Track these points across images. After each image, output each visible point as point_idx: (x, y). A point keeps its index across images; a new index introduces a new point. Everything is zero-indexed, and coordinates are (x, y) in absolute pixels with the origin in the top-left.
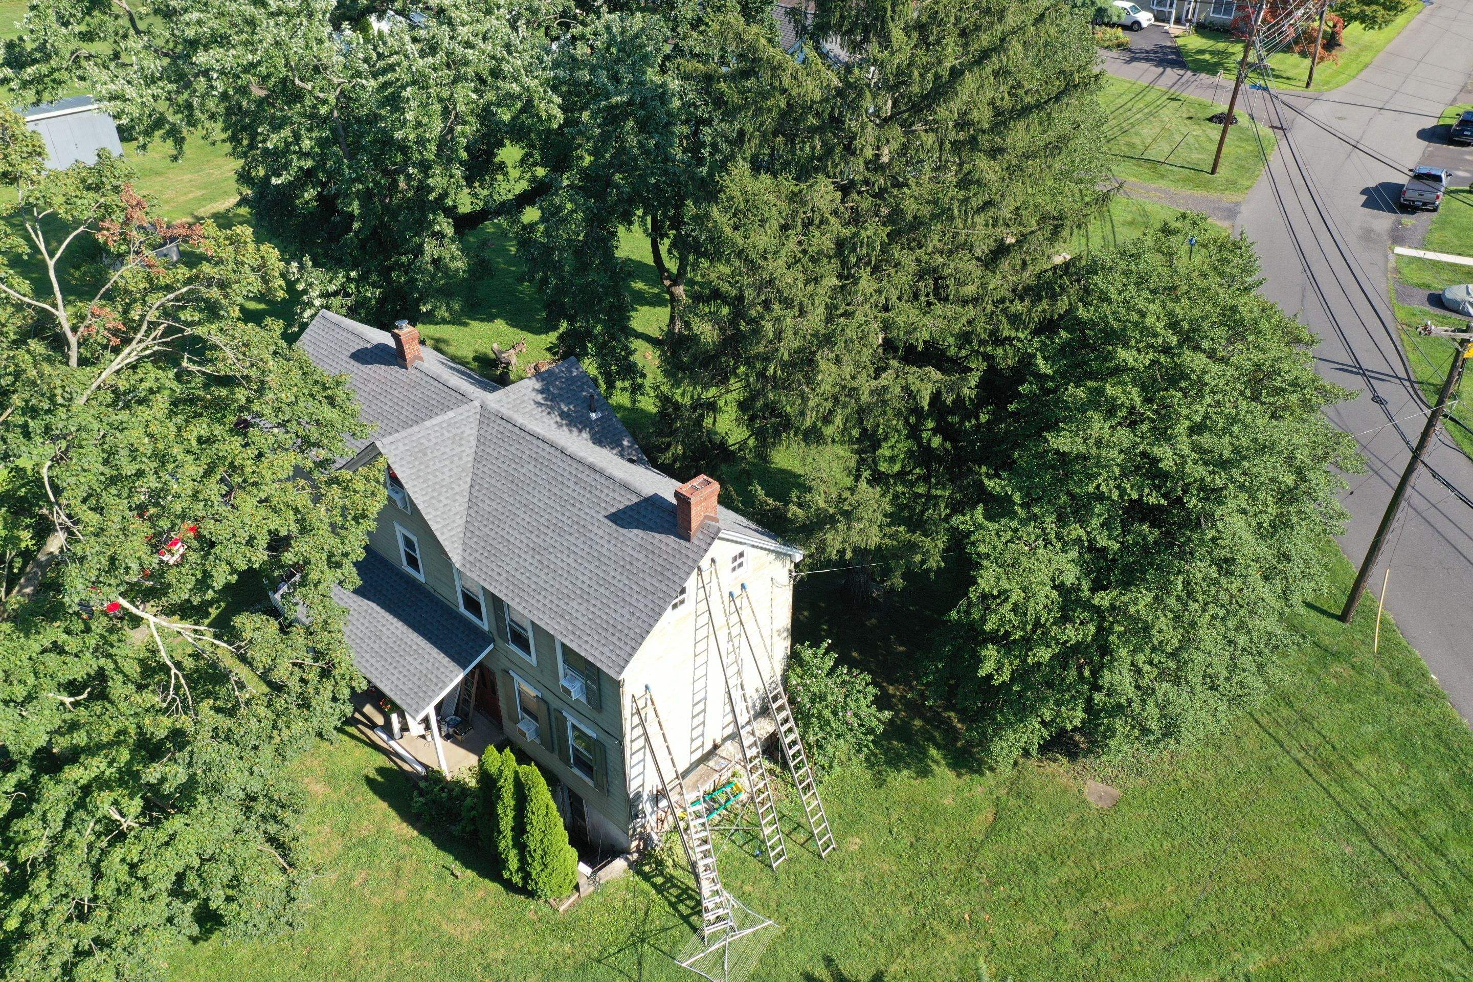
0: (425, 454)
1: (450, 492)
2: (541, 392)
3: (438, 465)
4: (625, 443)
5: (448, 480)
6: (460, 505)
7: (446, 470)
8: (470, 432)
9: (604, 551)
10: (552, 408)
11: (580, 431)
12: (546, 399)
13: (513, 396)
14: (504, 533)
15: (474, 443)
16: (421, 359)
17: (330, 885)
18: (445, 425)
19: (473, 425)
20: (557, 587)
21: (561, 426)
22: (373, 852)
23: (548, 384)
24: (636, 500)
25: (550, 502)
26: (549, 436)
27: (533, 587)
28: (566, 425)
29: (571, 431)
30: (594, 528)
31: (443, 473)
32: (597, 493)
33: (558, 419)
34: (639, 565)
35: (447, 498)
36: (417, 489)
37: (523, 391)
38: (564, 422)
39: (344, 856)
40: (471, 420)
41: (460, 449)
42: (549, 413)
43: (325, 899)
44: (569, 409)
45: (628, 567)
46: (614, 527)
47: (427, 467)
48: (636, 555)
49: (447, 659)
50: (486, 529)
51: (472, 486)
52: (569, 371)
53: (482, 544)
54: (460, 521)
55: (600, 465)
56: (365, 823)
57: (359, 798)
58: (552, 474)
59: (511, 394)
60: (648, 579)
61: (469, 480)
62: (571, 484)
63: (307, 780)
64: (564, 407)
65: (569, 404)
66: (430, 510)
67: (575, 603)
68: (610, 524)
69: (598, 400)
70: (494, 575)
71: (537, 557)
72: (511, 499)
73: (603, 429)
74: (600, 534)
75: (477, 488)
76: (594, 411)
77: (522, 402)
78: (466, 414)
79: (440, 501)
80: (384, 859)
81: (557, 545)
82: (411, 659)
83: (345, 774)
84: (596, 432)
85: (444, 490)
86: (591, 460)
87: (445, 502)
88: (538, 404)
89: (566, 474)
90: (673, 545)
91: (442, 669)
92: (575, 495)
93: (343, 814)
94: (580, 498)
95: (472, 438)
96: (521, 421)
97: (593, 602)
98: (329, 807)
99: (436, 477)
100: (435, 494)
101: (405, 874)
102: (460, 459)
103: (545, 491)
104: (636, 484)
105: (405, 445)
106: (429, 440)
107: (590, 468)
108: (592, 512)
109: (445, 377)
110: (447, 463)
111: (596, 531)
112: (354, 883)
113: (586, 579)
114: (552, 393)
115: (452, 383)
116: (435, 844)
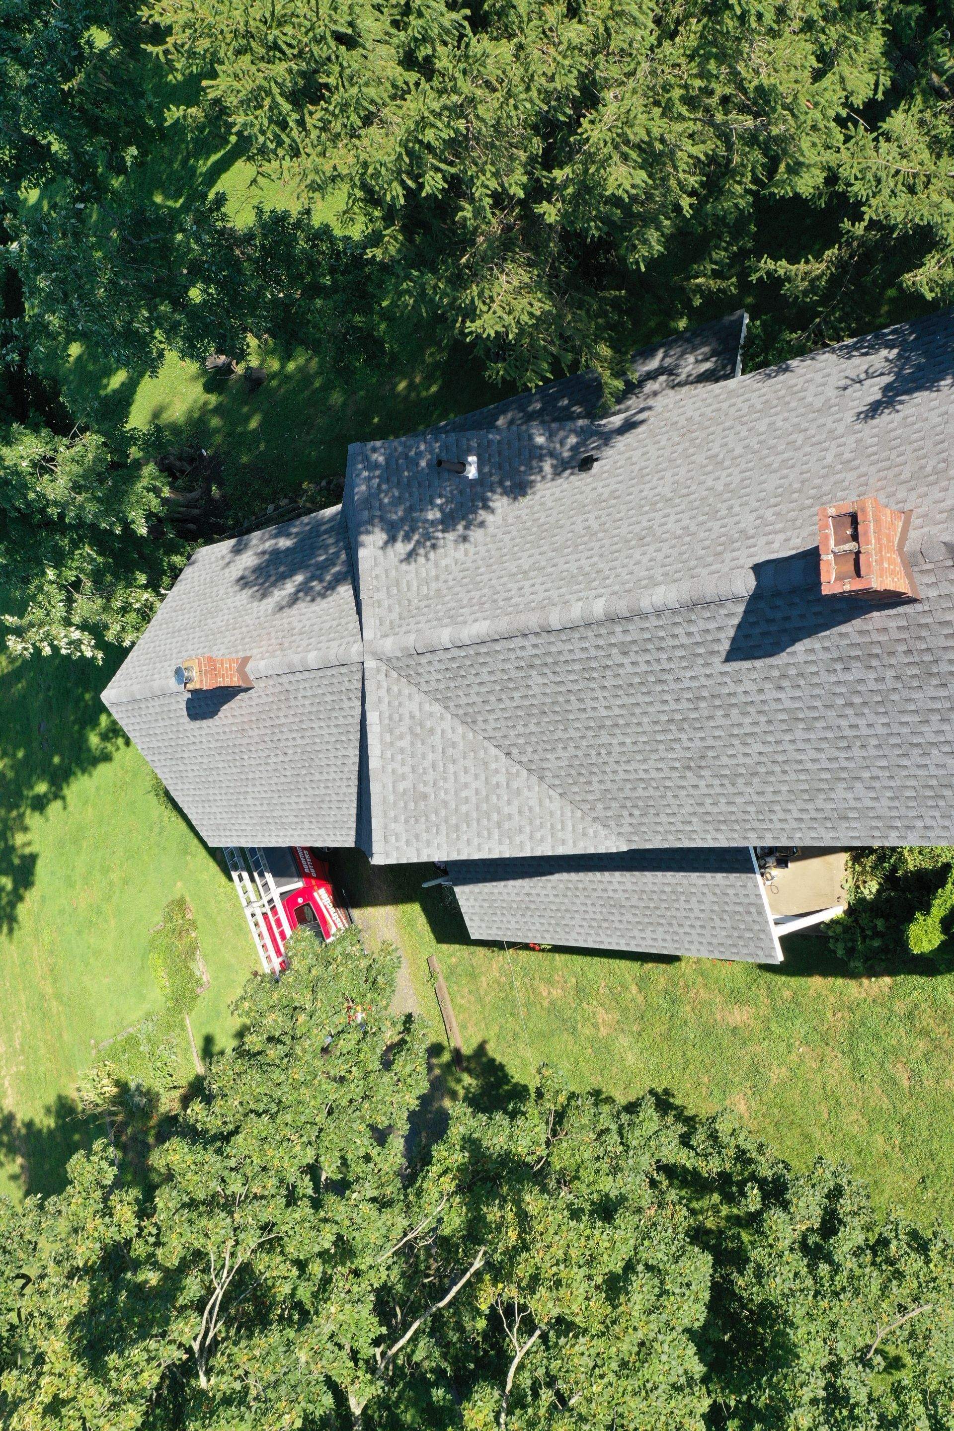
0: (425, 797)
1: (502, 791)
2: (392, 539)
3: (450, 785)
4: (540, 440)
5: (480, 784)
6: (532, 790)
7: (463, 778)
8: (414, 702)
9: (788, 704)
10: (427, 537)
11: (487, 507)
12: (407, 538)
13: (381, 595)
14: (622, 775)
15: (437, 708)
16: (246, 660)
17: (886, 1104)
18: (388, 738)
19: (406, 692)
20: (785, 788)
21: (465, 539)
22: (877, 1037)
23: (382, 519)
24: (740, 609)
25: (626, 700)
26: (503, 625)
27: (751, 809)
28: (467, 527)
29: (482, 525)
30: (733, 688)
31: (466, 786)
32: (670, 642)
33: (451, 536)
34: (872, 685)
35: (509, 802)
36: (476, 841)
37: (379, 571)
38: (460, 527)
39: (856, 1064)
40: (395, 689)
41: (438, 736)
42: (434, 547)
43: (903, 1122)
44: (441, 508)
45: (857, 700)
46: (758, 663)
47: (446, 804)
48: (848, 677)
49: (719, 876)
50: (596, 786)
51: (508, 754)
52: (372, 466)
53: (614, 804)
54: (555, 804)
55: (622, 607)
56: (829, 1014)
57: (786, 994)
58: (577, 666)
59: (376, 596)
60: (916, 695)
61: (494, 751)
62: (619, 659)
63: (718, 1017)
64: (433, 515)
65: (432, 503)
66: (518, 840)
67: (840, 792)
68: (747, 664)
69: (446, 447)
70: (681, 827)
71: (705, 773)
72: (572, 733)
73: (500, 467)
74: (751, 687)
75: (515, 751)
76: (463, 465)
77: (398, 583)
78: (383, 692)
79: (510, 817)
80: (898, 1035)
81: (710, 742)
82: (682, 904)
83: (741, 980)
84: (501, 483)
85: (494, 799)
86: (599, 608)
87: (514, 809)
88: (411, 555)
89: (593, 652)
90: (892, 624)
91: (731, 892)
92: (644, 668)
93: (798, 1022)
94: (656, 667)
95: (427, 707)
96: (445, 636)
97: (866, 774)
98: (774, 1026)
99: (467, 800)
100: (495, 817)
101: (938, 1031)
102: (454, 745)
103: (599, 693)
104: (710, 588)
105: (396, 819)
106: (404, 777)
107: (612, 621)
108: (699, 670)
109: (296, 659)
110: (451, 768)
111: (740, 689)
112: (906, 1083)
113: (813, 754)
114: (402, 520)
115: (313, 659)
116: (921, 974)
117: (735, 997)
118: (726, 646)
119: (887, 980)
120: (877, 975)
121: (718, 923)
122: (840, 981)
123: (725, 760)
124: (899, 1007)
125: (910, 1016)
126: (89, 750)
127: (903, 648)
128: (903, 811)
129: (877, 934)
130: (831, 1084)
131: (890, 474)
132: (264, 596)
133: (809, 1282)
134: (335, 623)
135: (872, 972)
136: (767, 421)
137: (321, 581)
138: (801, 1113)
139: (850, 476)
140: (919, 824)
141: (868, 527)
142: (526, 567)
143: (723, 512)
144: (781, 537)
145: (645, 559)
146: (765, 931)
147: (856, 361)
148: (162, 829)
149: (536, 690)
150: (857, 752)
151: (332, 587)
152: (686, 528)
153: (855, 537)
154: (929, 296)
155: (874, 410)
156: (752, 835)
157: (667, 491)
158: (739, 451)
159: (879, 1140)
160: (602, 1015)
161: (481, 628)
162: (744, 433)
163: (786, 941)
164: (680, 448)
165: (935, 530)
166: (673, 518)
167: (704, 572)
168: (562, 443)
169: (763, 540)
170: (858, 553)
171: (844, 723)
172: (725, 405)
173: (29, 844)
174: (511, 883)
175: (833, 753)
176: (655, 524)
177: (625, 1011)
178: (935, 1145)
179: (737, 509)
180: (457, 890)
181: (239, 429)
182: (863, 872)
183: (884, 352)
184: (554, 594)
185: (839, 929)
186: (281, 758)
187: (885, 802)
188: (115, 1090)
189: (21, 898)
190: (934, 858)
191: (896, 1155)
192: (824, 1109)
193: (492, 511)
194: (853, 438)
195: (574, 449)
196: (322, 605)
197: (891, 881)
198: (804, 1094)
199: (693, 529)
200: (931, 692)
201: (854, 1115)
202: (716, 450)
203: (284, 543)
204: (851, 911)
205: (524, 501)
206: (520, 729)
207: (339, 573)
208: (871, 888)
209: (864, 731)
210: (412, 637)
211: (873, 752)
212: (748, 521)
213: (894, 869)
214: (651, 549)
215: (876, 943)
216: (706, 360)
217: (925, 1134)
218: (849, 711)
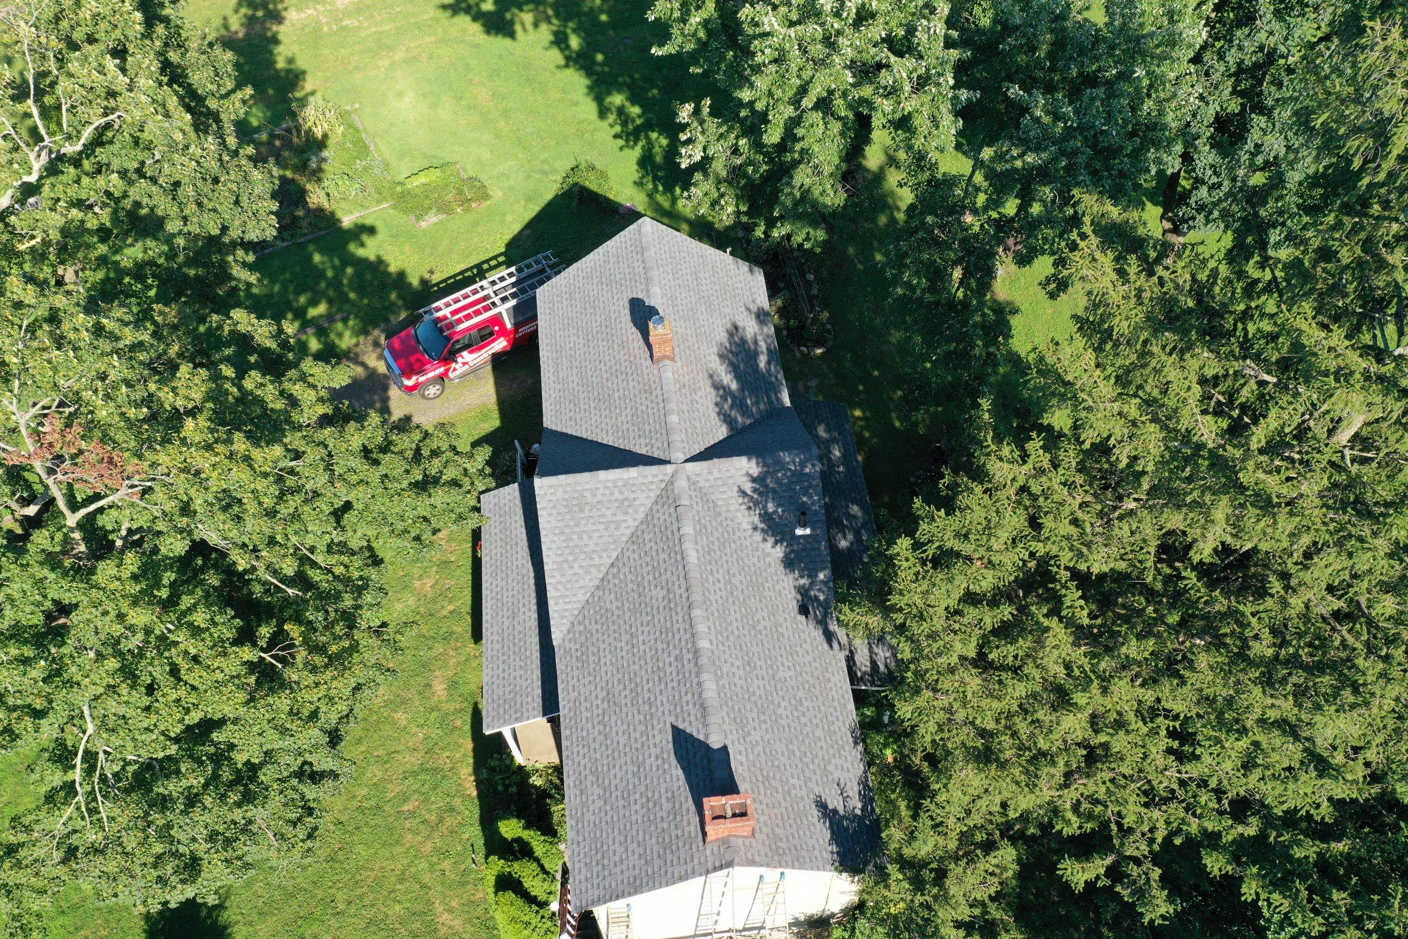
0: (582, 510)
1: (588, 562)
2: (754, 480)
3: (590, 527)
4: (821, 576)
5: (592, 547)
6: (590, 581)
7: (595, 535)
8: (645, 500)
10: (756, 503)
11: (776, 543)
12: (755, 490)
13: (716, 473)
14: (602, 646)
15: (641, 515)
16: (672, 359)
17: (390, 795)
18: (620, 483)
19: (652, 494)
20: (598, 756)
21: (755, 529)
22: (435, 787)
23: (767, 472)
24: (702, 738)
25: (649, 655)
26: (694, 574)
27: (584, 733)
28: (763, 530)
29: (765, 540)
30: (657, 728)
31: (590, 538)
32: (683, 690)
33: (757, 520)
34: (659, 814)
35: (581, 567)
36: (553, 546)
37: (732, 472)
38: (762, 526)
39: (414, 774)
40: (653, 487)
41: (623, 517)
42: (749, 508)
43: (378, 807)
44: (775, 512)
45: (651, 805)
46: (671, 745)
47: (578, 525)
48: (663, 800)
49: (539, 691)
50: (595, 627)
51: (612, 565)
52: (803, 465)
53: (583, 639)
54: (582, 597)
55: (704, 660)
56: (447, 754)
57: (458, 723)
58: (669, 624)
59: (715, 471)
60: (654, 840)
61: (614, 555)
62: (673, 654)
63: (437, 673)
64: (771, 507)
65: (779, 505)
66: (556, 574)
67: (597, 791)
68: (670, 738)
69: (816, 513)
70: (571, 683)
71: (605, 705)
72: (628, 614)
73: (803, 550)
74: (658, 739)
75: (615, 570)
76: (804, 526)
77: (724, 485)
78: (650, 478)
79: (571, 567)
80: (438, 802)
81: (624, 710)
82: (518, 663)
83: (464, 689)
84: (792, 551)
85: (582, 557)
86: (704, 644)
87: (576, 569)
88: (743, 493)
89: (677, 637)
90: (692, 828)
91: (530, 699)
92: (668, 671)
93: (439, 731)
94: (669, 679)
95: (642, 509)
96: (688, 529)
97: (608, 808)
98: (435, 714)
99: (581, 539)
100: (571, 558)
101: (443, 828)
102: (617, 528)
103: (652, 637)
104: (714, 719)
105: (565, 492)
106: (594, 495)
107: (696, 652)
108: (667, 707)
109: (672, 405)
110: (601, 527)
111: (656, 732)
112: (405, 808)
113: (619, 775)
114: (767, 486)
115: (673, 419)
116: (481, 816)
117: (453, 685)
118: (681, 727)
119: (475, 793)
120: (478, 787)
121: (508, 689)
122: (471, 760)
123: (614, 718)
124: (457, 802)
125: (452, 809)
126: (609, 93)
127: (679, 833)
128: (587, 829)
129: (506, 788)
130: (399, 757)
131: (779, 821)
132: (721, 356)
133: (285, 774)
134: (699, 431)
135: (479, 783)
136: (822, 735)
137: (732, 407)
138: (376, 736)
139: (780, 797)
140: (581, 839)
141: (739, 822)
142: (733, 581)
143: (762, 718)
144: (744, 759)
145: (734, 669)
146: (505, 723)
147: (856, 788)
148: (545, 173)
149: (654, 592)
150: (621, 803)
151: (727, 420)
152: (754, 694)
153: (734, 815)
154: (883, 835)
155: (822, 805)
156: (568, 732)
157: (781, 674)
158: (803, 719)
159: (364, 792)
160: (429, 582)
161: (692, 557)
162: (814, 721)
163: (500, 735)
164: (809, 678)
165: (742, 853)
166: (761, 683)
167: (724, 714)
168: (819, 590)
169: (742, 748)
170: (724, 817)
171: (638, 796)
172: (836, 704)
173: (525, 30)
174: (524, 531)
175: (620, 789)
176: (758, 672)
177: (434, 600)
178: (365, 830)
179: (764, 726)
180: (516, 485)
181: (875, 244)
182: (548, 774)
183: (859, 805)
184: (714, 609)
185: (508, 762)
186: (605, 376)
187: (592, 818)
188: (319, 135)
189: (475, 19)
190: (560, 824)
191: (355, 803)
192: (381, 752)
193: (774, 547)
194: (804, 794)
195: (816, 598)
196: (712, 412)
197: (543, 794)
198: (389, 738)
199: (753, 699)
200: (656, 848)
201: (379, 774)
202: (805, 704)
203: (762, 361)
204: (521, 768)
205: (781, 568)
206: (629, 577)
207: (736, 421)
208: (537, 781)
209: (633, 808)
210: (686, 502)
211: (621, 813)
212: (756, 736)
213: (550, 796)
214: (741, 672)
215: (500, 788)
216: (886, 666)
217: (373, 823)
218: (644, 800)
